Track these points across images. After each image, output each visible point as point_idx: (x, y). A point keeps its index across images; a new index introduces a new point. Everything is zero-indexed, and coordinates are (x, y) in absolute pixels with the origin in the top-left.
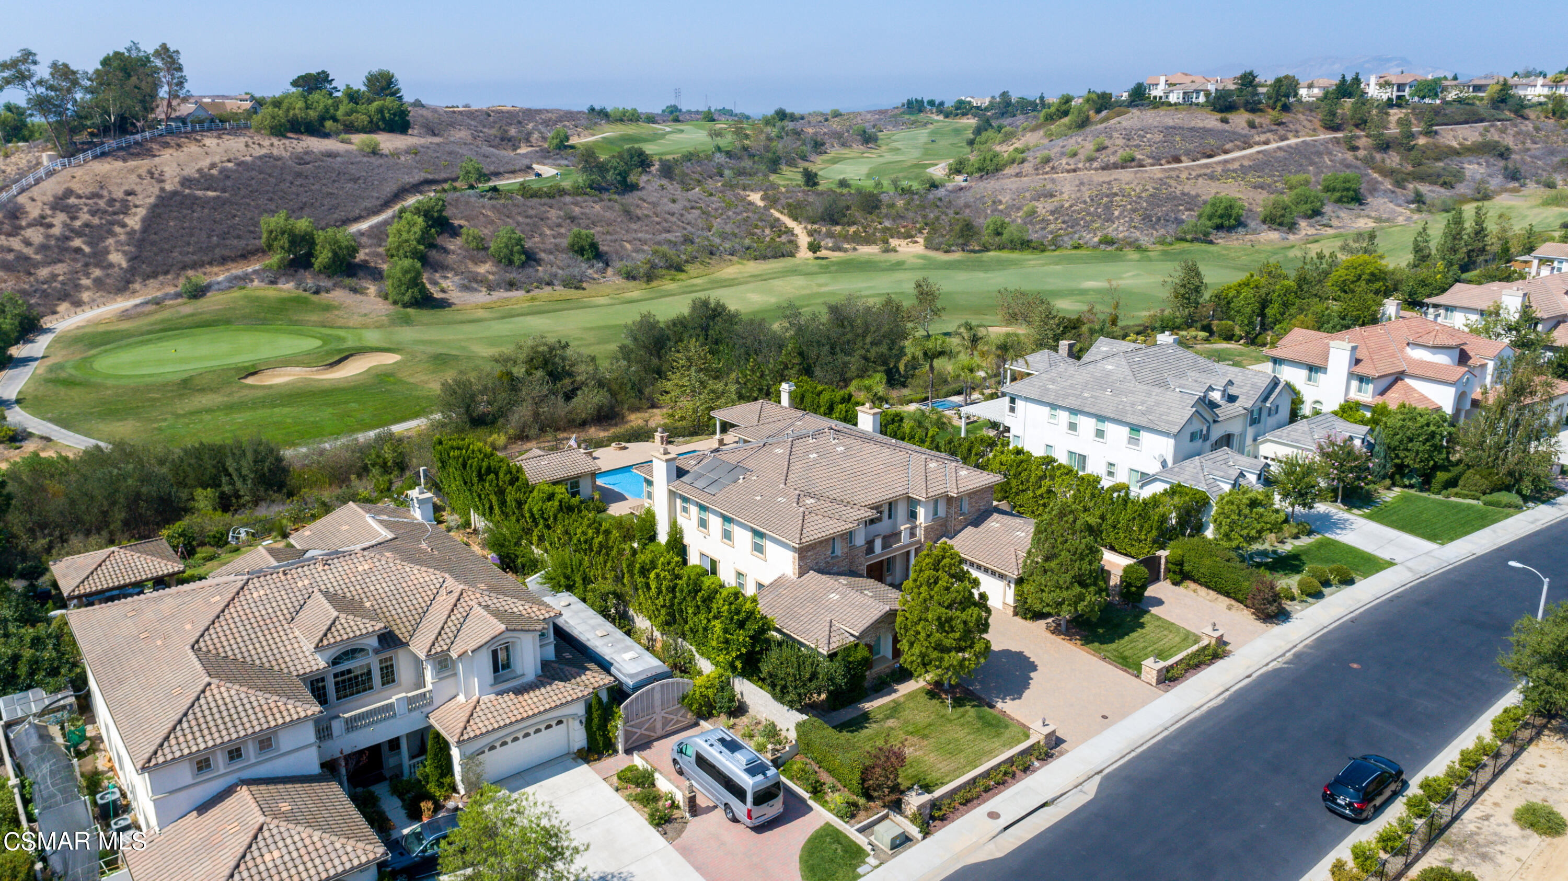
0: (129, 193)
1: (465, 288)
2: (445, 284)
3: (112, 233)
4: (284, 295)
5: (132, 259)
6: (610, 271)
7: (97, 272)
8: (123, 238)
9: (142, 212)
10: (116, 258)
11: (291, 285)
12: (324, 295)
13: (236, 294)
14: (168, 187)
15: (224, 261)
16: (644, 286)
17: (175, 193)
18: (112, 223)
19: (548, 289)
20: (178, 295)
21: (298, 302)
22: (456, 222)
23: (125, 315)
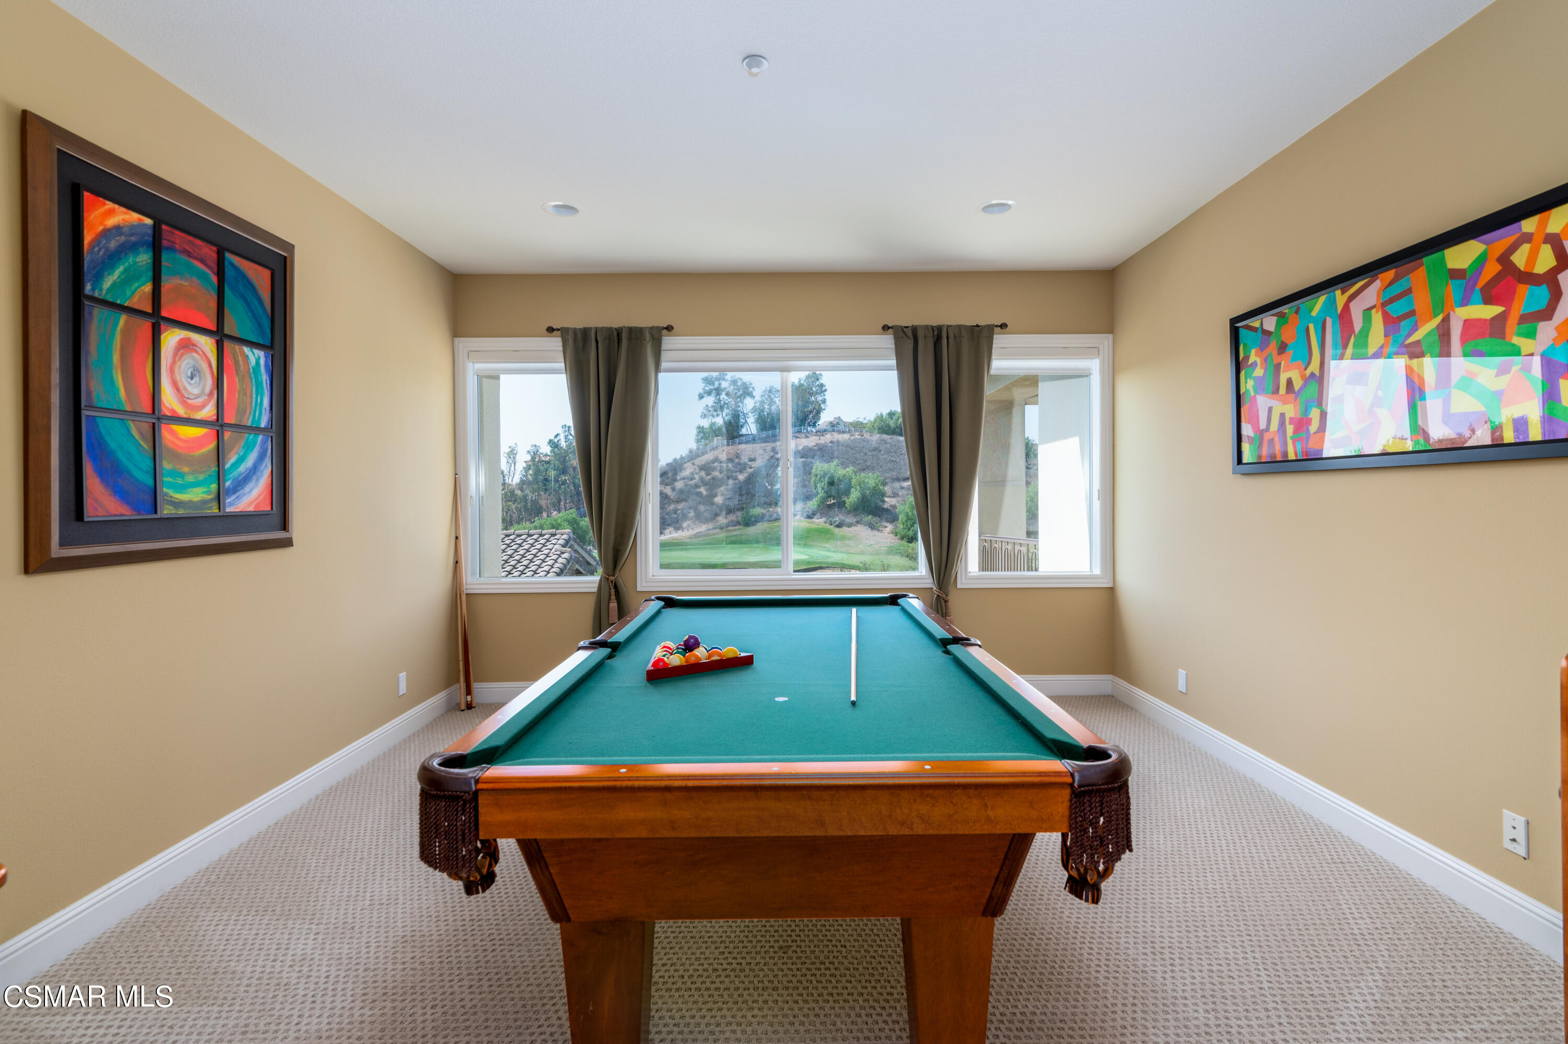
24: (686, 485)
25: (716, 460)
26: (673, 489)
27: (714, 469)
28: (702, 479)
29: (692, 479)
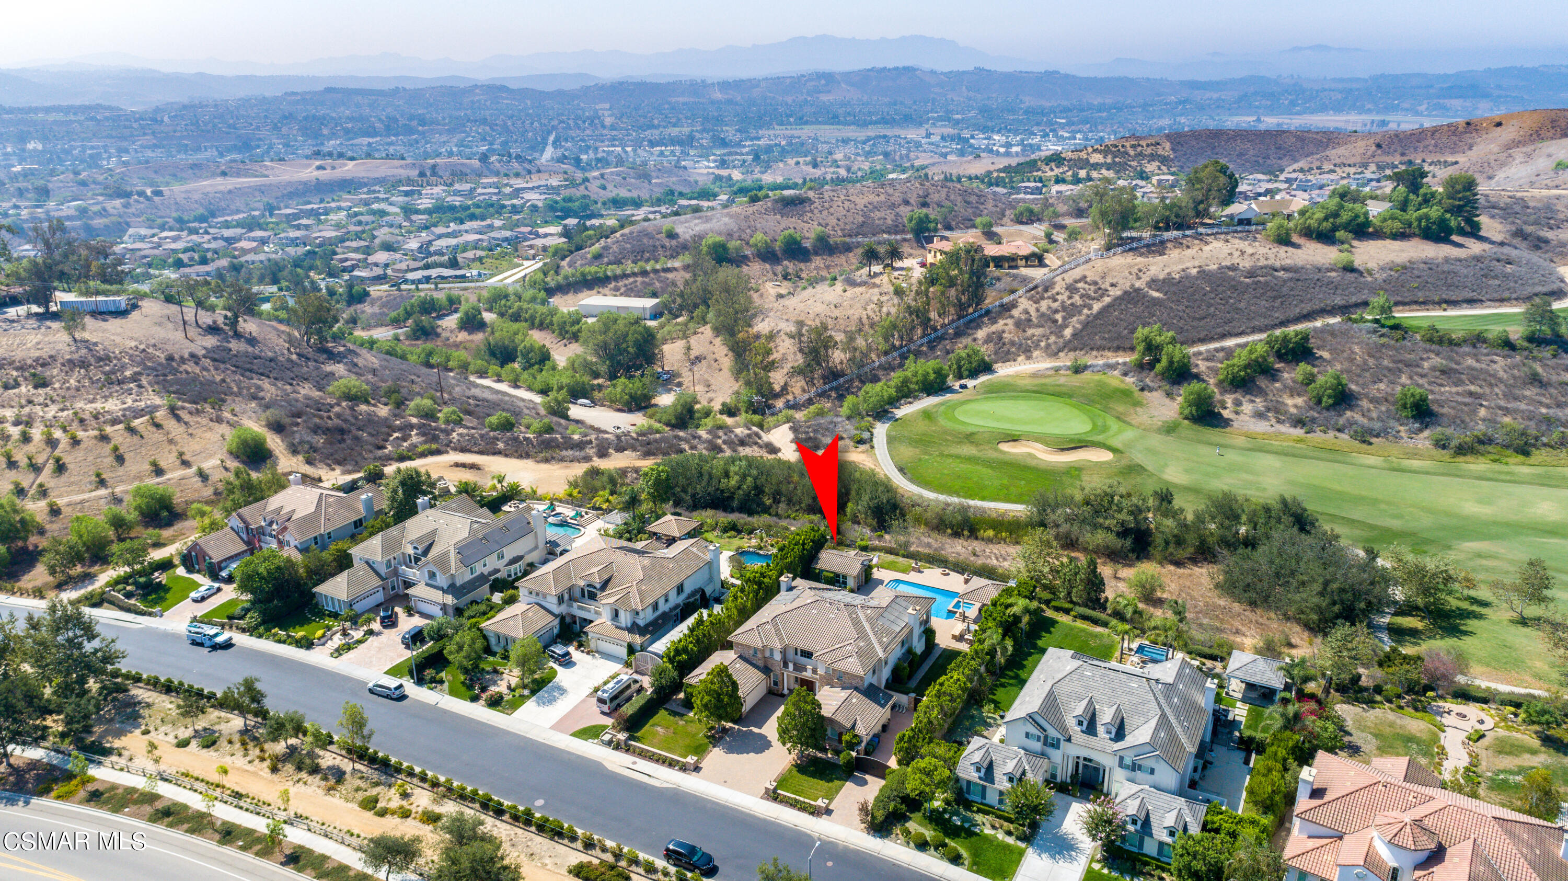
0: (1112, 285)
1: (1259, 415)
2: (1247, 407)
3: (1080, 313)
4: (1122, 386)
5: (1074, 335)
6: (1426, 433)
7: (1053, 339)
8: (1083, 318)
9: (1107, 300)
10: (1068, 332)
11: (1132, 380)
12: (1146, 393)
13: (1097, 377)
14: (1138, 284)
15: (1118, 349)
16: (1447, 458)
17: (1138, 290)
18: (1085, 306)
19: (1332, 433)
20: (1068, 368)
21: (1125, 394)
22: (1320, 353)
23: (1035, 375)
24: (1049, 308)
25: (1083, 279)
26: (1038, 310)
27: (1077, 290)
28: (1063, 302)
29: (1055, 300)
